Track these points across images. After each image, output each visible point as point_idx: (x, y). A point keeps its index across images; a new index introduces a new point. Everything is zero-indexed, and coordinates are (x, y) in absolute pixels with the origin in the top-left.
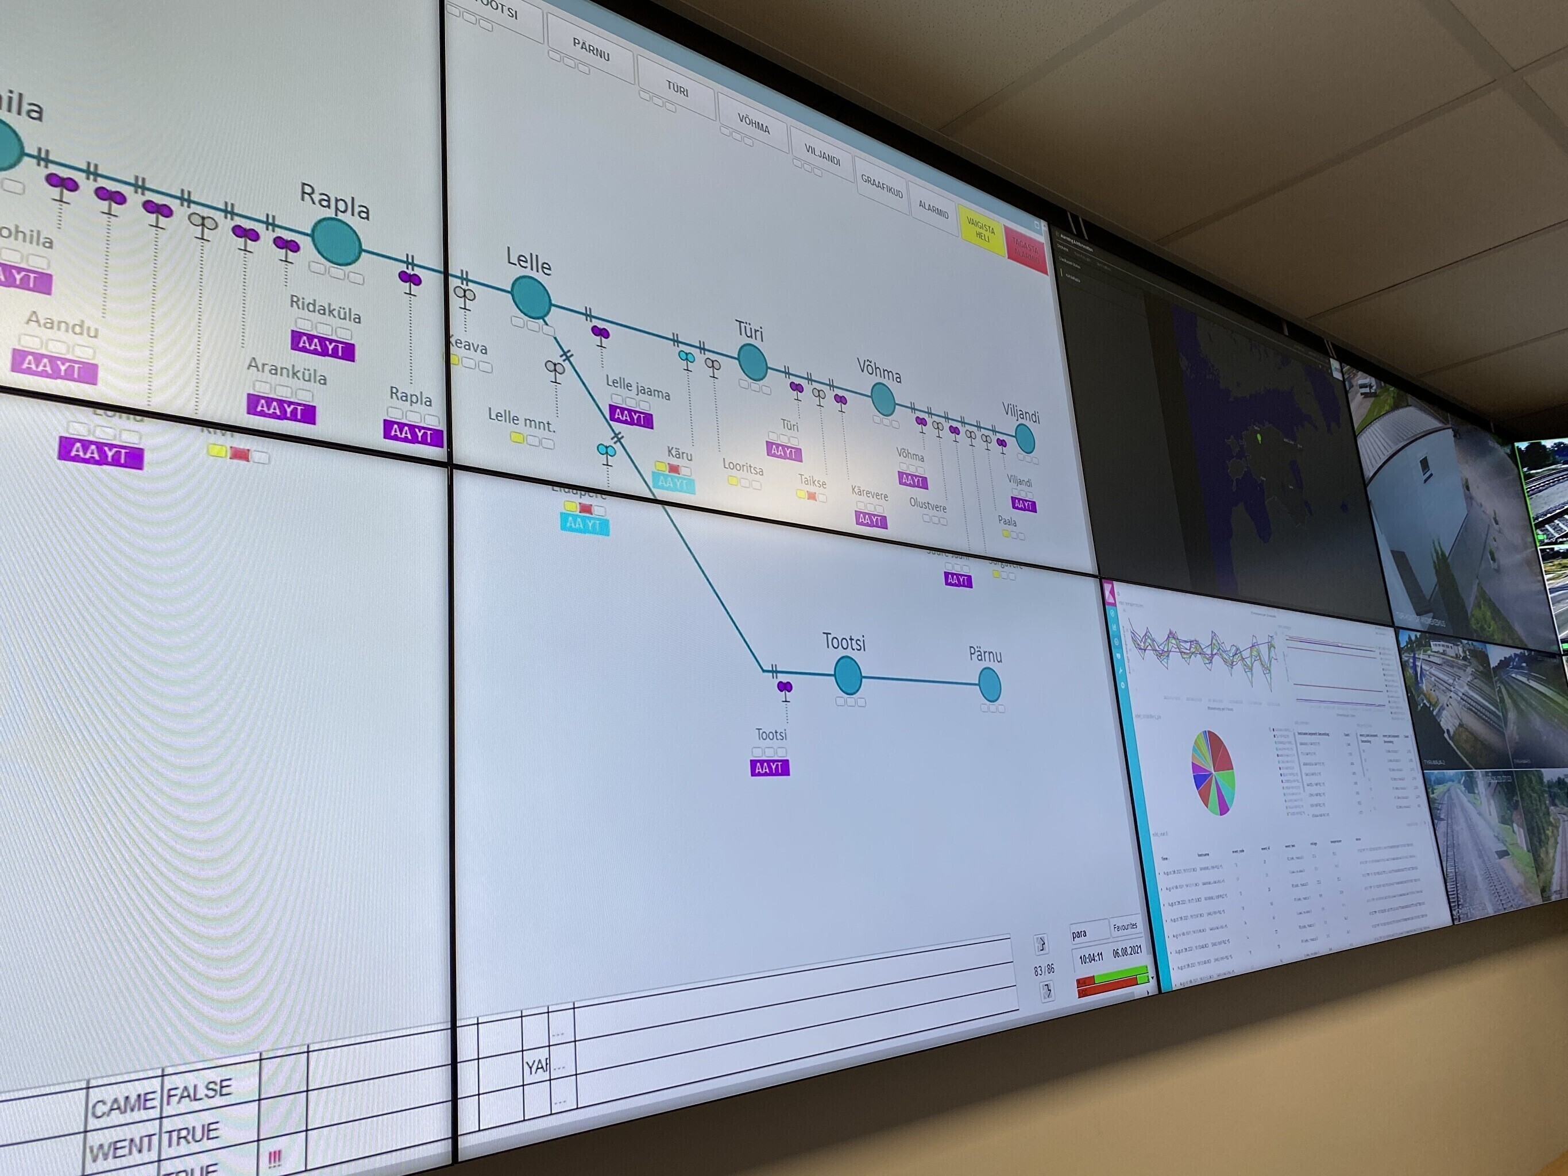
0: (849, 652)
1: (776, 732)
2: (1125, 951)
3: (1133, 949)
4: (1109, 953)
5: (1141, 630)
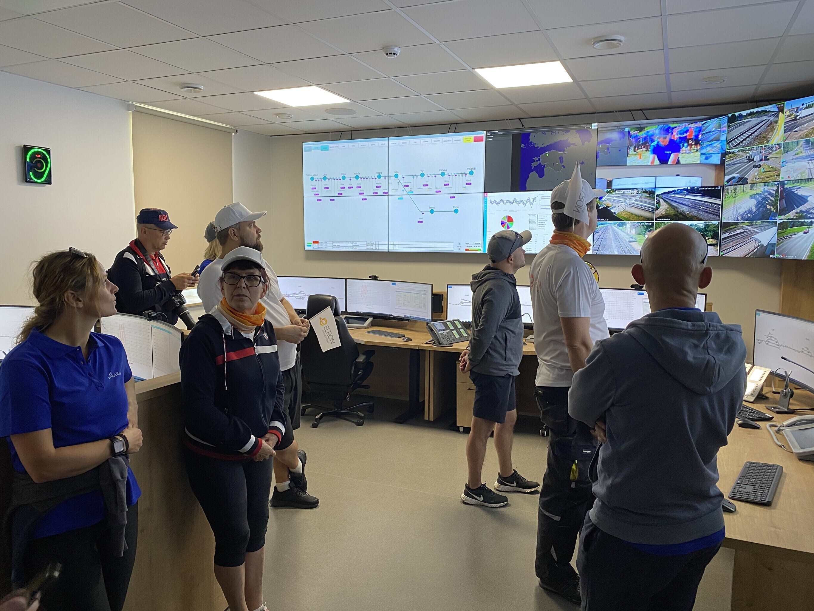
2: (477, 247)
3: (478, 247)
4: (473, 246)
5: (493, 200)
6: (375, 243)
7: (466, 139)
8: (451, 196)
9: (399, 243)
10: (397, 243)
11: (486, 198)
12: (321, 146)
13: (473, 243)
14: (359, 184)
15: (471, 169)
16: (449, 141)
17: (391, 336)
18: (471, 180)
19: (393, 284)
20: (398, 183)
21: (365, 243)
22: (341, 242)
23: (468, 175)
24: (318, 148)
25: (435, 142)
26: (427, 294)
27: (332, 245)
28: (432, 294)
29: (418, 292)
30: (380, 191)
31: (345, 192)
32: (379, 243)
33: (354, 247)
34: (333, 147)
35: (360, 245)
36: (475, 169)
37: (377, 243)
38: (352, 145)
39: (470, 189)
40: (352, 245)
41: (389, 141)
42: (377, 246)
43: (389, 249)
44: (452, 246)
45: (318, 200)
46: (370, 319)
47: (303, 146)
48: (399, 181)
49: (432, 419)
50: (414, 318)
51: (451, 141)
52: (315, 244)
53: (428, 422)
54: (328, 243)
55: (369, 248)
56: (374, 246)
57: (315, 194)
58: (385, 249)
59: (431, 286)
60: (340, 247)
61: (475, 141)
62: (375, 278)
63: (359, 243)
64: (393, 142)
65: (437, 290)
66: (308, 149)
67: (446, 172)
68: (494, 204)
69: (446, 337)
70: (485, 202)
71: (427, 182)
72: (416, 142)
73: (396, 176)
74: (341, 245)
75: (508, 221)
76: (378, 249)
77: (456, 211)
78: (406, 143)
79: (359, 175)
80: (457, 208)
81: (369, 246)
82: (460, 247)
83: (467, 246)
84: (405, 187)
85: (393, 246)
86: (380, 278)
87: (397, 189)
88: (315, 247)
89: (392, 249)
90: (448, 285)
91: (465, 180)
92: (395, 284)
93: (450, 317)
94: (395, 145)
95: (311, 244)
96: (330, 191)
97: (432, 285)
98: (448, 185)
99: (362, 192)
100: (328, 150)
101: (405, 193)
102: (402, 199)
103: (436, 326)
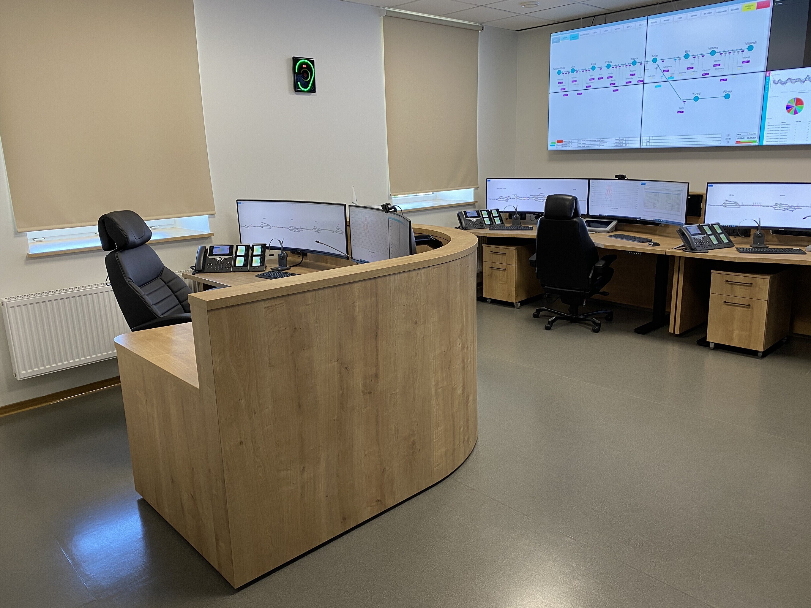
0: (697, 95)
2: (751, 138)
3: (753, 138)
4: (746, 138)
5: (777, 80)
6: (625, 139)
7: (746, 7)
8: (722, 78)
9: (653, 138)
10: (651, 138)
11: (767, 78)
12: (571, 35)
13: (746, 134)
14: (611, 73)
15: (751, 43)
16: (723, 11)
17: (635, 240)
18: (749, 57)
19: (642, 184)
20: (657, 68)
21: (614, 139)
22: (587, 140)
23: (746, 51)
24: (567, 38)
25: (706, 15)
26: (682, 194)
27: (577, 144)
28: (688, 195)
29: (671, 193)
30: (634, 80)
31: (594, 84)
32: (630, 139)
33: (602, 145)
34: (584, 35)
35: (608, 143)
36: (755, 43)
37: (627, 139)
38: (605, 30)
39: (747, 68)
40: (599, 143)
41: (648, 20)
42: (627, 142)
43: (641, 145)
44: (719, 139)
45: (564, 95)
46: (614, 223)
47: (551, 38)
48: (657, 66)
49: (677, 332)
50: (665, 221)
51: (726, 11)
52: (558, 144)
53: (673, 334)
54: (573, 141)
55: (618, 145)
56: (624, 142)
57: (561, 89)
58: (637, 145)
59: (687, 184)
60: (586, 145)
61: (758, 8)
62: (621, 177)
63: (608, 140)
64: (653, 21)
65: (695, 190)
66: (556, 40)
67: (717, 50)
68: (779, 84)
69: (700, 242)
70: (766, 84)
71: (692, 64)
72: (681, 18)
73: (655, 60)
74: (587, 143)
75: (796, 104)
76: (628, 145)
77: (727, 96)
78: (668, 20)
79: (611, 64)
80: (729, 93)
81: (618, 142)
82: (730, 139)
83: (738, 138)
84: (664, 73)
85: (646, 141)
86: (628, 177)
87: (655, 76)
88: (558, 147)
89: (644, 145)
90: (708, 183)
91: (741, 57)
92: (645, 184)
93: (709, 220)
94: (655, 24)
95: (555, 143)
96: (578, 84)
97: (689, 183)
98: (719, 65)
99: (613, 82)
100: (578, 39)
101: (664, 79)
102: (660, 86)
103: (689, 230)
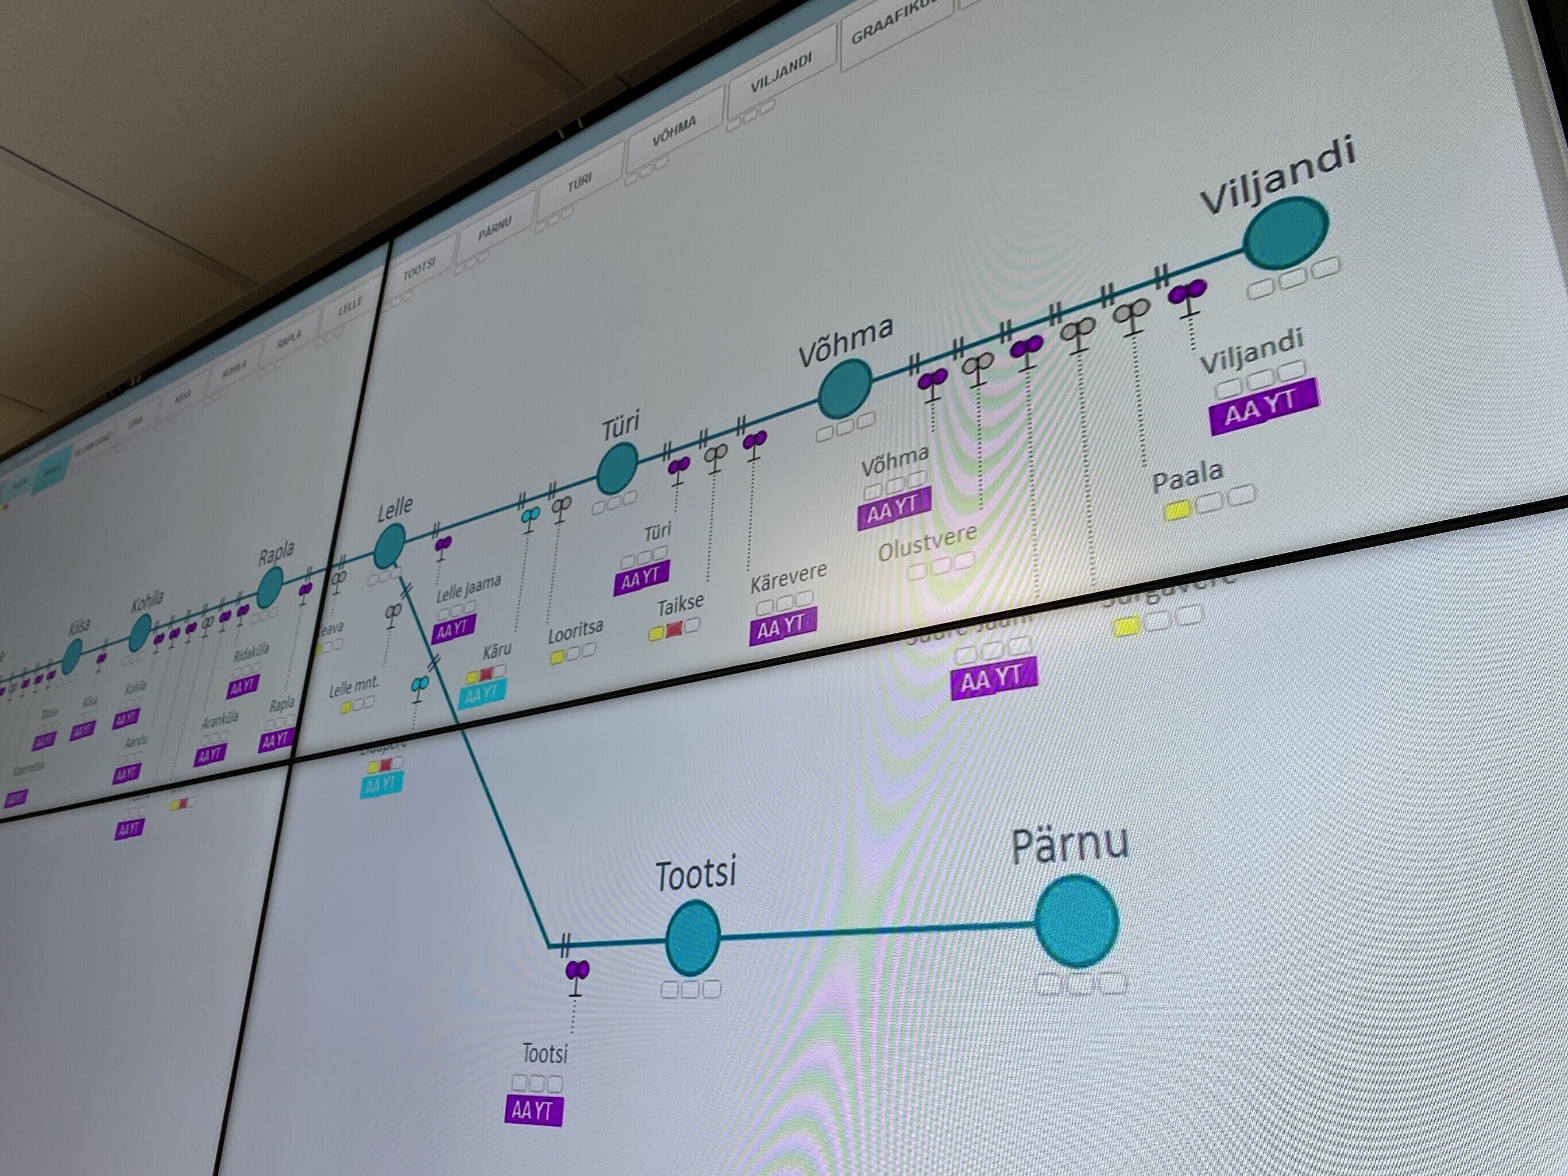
0: (702, 893)
1: (552, 1050)
12: (43, 462)
14: (133, 690)
20: (393, 612)
24: (27, 479)
34: (90, 447)
38: (182, 389)
41: (393, 260)
48: (396, 598)
64: (414, 263)
71: (655, 532)
73: (390, 545)
79: (156, 613)
80: (1090, 867)
99: (131, 759)
100: (61, 476)
